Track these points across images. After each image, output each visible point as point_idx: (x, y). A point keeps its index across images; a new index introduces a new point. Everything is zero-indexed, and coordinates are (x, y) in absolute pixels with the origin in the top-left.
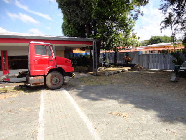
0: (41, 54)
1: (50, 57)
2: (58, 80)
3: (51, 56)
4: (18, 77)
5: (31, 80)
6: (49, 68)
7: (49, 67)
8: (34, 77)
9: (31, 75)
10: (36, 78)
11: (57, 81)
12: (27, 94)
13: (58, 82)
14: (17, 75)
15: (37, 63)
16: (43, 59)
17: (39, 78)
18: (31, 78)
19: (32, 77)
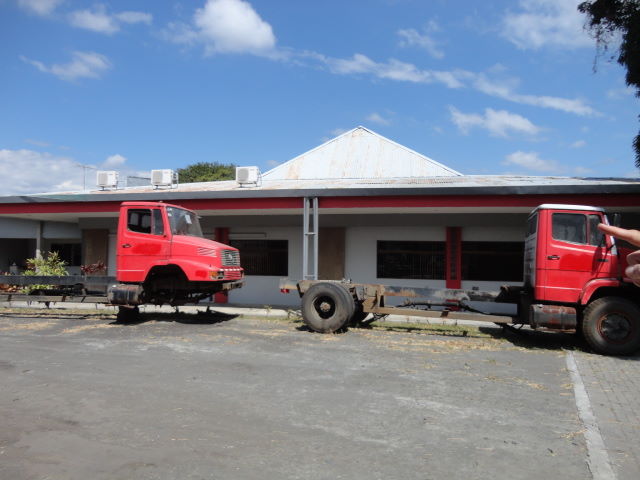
0: (573, 240)
1: (599, 250)
2: (626, 325)
3: (604, 248)
4: (498, 300)
5: (538, 314)
6: (595, 285)
7: (594, 282)
8: (547, 307)
9: (538, 298)
10: (551, 310)
11: (622, 329)
12: (523, 350)
13: (624, 334)
14: (495, 294)
15: (556, 264)
16: (578, 255)
17: (561, 310)
18: (537, 308)
19: (541, 305)
